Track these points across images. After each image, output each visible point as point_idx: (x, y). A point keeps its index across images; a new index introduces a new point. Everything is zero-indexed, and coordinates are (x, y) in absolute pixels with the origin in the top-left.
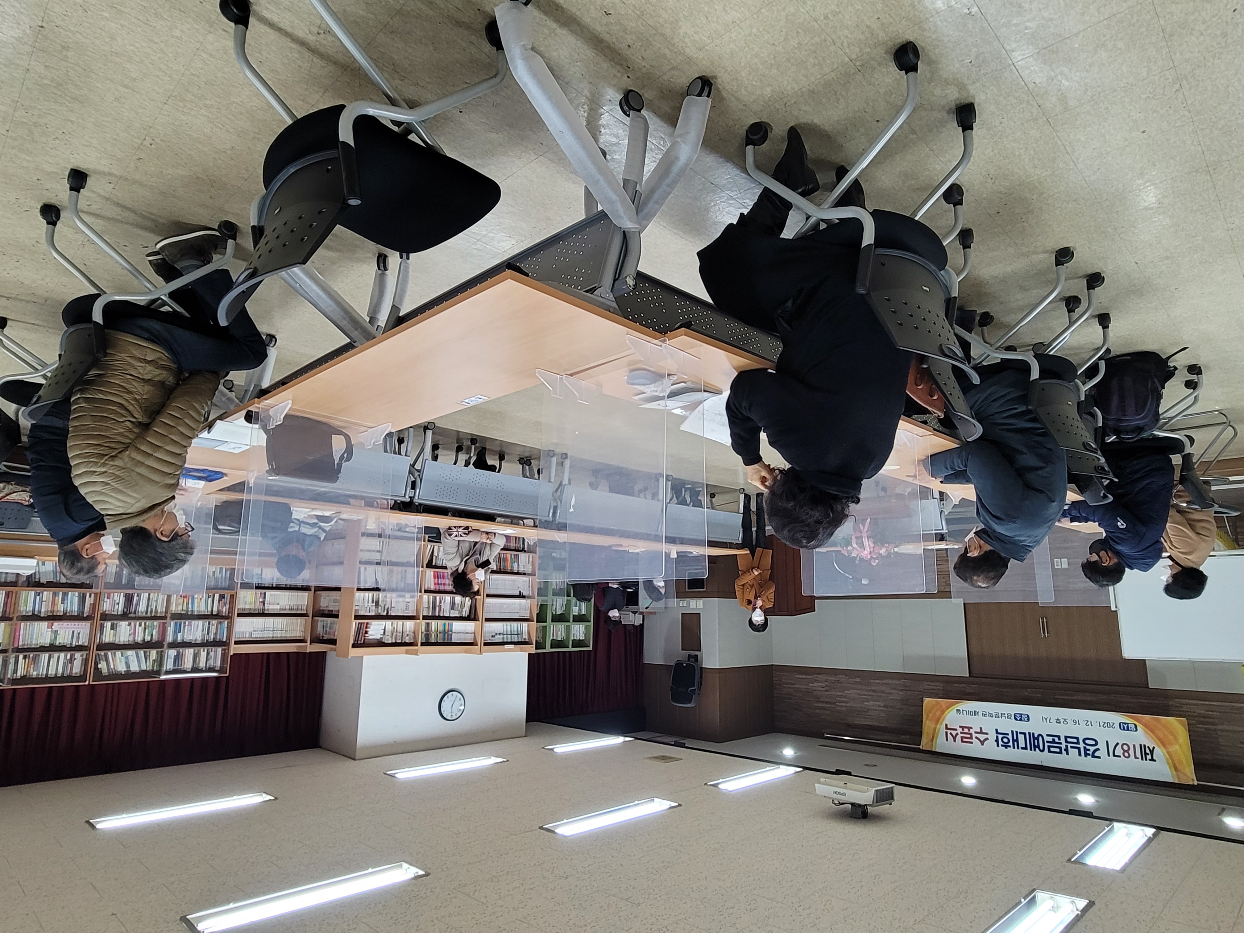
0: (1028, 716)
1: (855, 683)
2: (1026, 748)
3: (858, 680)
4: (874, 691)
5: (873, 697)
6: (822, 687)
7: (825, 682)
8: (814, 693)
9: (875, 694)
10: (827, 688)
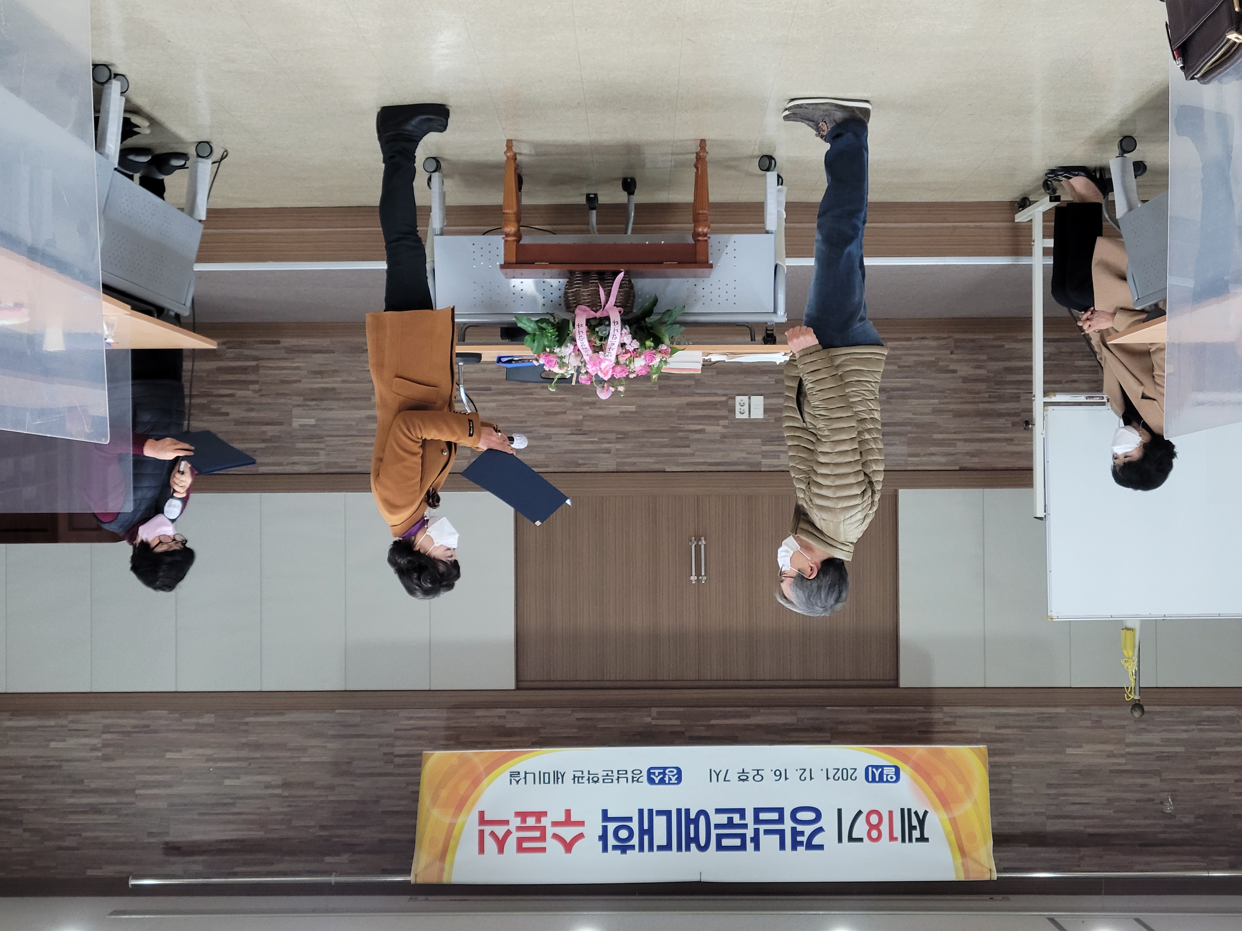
0: (679, 771)
1: (200, 728)
2: (668, 847)
3: (208, 719)
4: (257, 746)
5: (250, 764)
6: (94, 749)
7: (104, 732)
8: (64, 768)
9: (258, 755)
10: (109, 750)
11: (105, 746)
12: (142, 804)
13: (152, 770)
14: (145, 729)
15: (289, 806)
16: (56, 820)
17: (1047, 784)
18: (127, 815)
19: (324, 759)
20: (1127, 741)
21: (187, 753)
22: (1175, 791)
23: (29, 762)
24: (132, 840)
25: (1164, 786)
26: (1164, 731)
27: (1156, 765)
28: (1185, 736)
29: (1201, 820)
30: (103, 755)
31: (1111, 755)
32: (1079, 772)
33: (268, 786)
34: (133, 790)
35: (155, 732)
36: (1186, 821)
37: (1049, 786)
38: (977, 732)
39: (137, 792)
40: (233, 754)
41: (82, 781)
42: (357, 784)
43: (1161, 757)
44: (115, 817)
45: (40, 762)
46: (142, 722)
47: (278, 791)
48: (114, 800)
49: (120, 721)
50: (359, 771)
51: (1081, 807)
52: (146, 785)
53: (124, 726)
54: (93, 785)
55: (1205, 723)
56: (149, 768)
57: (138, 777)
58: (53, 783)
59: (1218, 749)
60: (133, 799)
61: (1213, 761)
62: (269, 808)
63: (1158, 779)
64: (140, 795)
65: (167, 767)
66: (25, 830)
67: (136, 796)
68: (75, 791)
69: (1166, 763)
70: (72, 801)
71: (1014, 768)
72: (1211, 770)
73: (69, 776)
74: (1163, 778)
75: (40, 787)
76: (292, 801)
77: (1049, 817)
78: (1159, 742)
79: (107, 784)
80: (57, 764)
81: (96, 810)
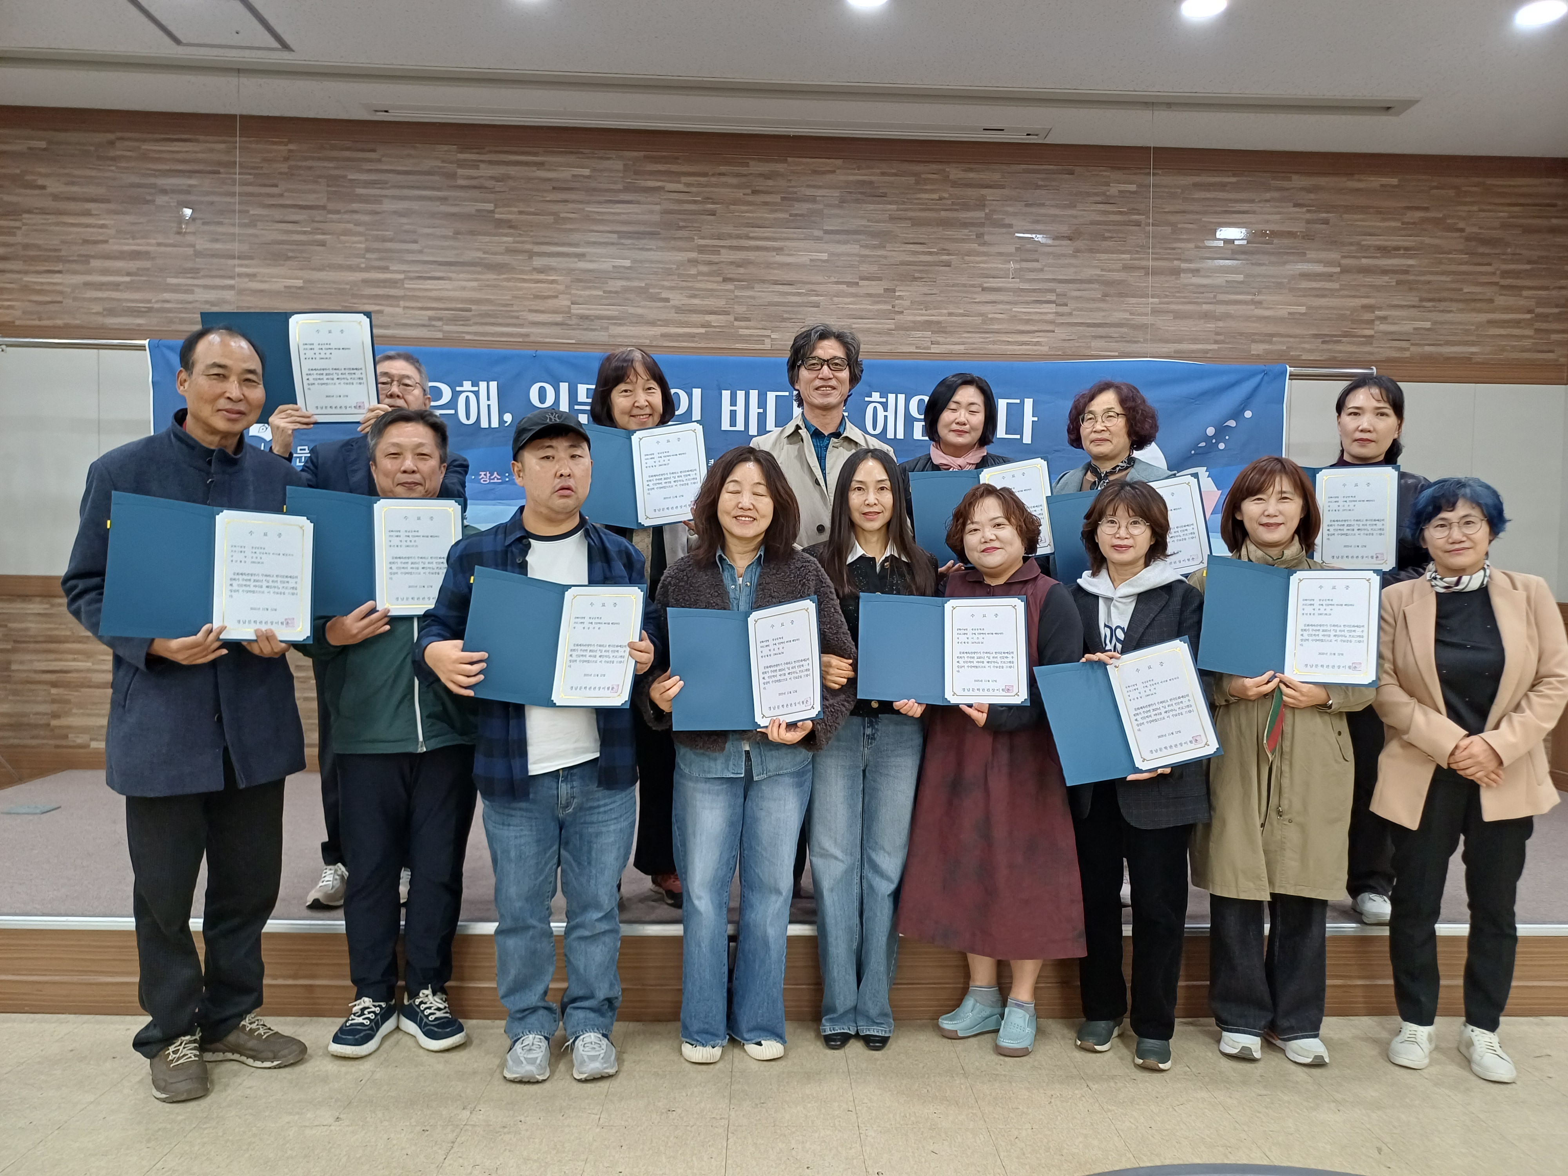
5: (1215, 297)
6: (1384, 319)
7: (1372, 336)
8: (1417, 299)
9: (1205, 307)
10: (1368, 316)
11: (1372, 322)
12: (1334, 256)
13: (1322, 294)
14: (1326, 339)
15: (1174, 249)
16: (1427, 240)
17: (324, 245)
18: (1351, 244)
19: (1134, 300)
20: (233, 292)
21: (1283, 311)
22: (179, 233)
23: (1454, 306)
24: (1345, 216)
25: (190, 239)
26: (190, 303)
27: (200, 262)
28: (167, 296)
29: (149, 198)
30: (1374, 312)
31: (252, 276)
32: (288, 258)
33: (1196, 272)
34: (1342, 272)
35: (1316, 336)
36: (165, 198)
37: (323, 244)
38: (405, 308)
39: (1338, 270)
40: (1231, 309)
41: (1399, 283)
42: (1098, 272)
43: (194, 272)
44: (1363, 243)
45: (1443, 305)
46: (1330, 347)
47: (1184, 265)
48: (1364, 261)
49: (1354, 348)
50: (1096, 286)
51: (287, 218)
52: (1329, 277)
53: (1348, 343)
54: (1386, 278)
55: (143, 309)
56: (1324, 296)
57: (1336, 286)
58: (1429, 282)
59: (128, 279)
60: (1344, 262)
61: (133, 265)
62: (1197, 247)
63: (198, 247)
64: (1336, 267)
65: (1304, 296)
66: (1462, 230)
67: (1340, 266)
68: (1406, 272)
69: (189, 265)
70: (1411, 262)
71: (363, 266)
72: (135, 255)
73: (1411, 289)
74: (192, 249)
75: (1444, 278)
76: (1169, 254)
77: (324, 208)
78: (197, 290)
79: (1369, 280)
80: (1424, 304)
81: (1385, 251)
